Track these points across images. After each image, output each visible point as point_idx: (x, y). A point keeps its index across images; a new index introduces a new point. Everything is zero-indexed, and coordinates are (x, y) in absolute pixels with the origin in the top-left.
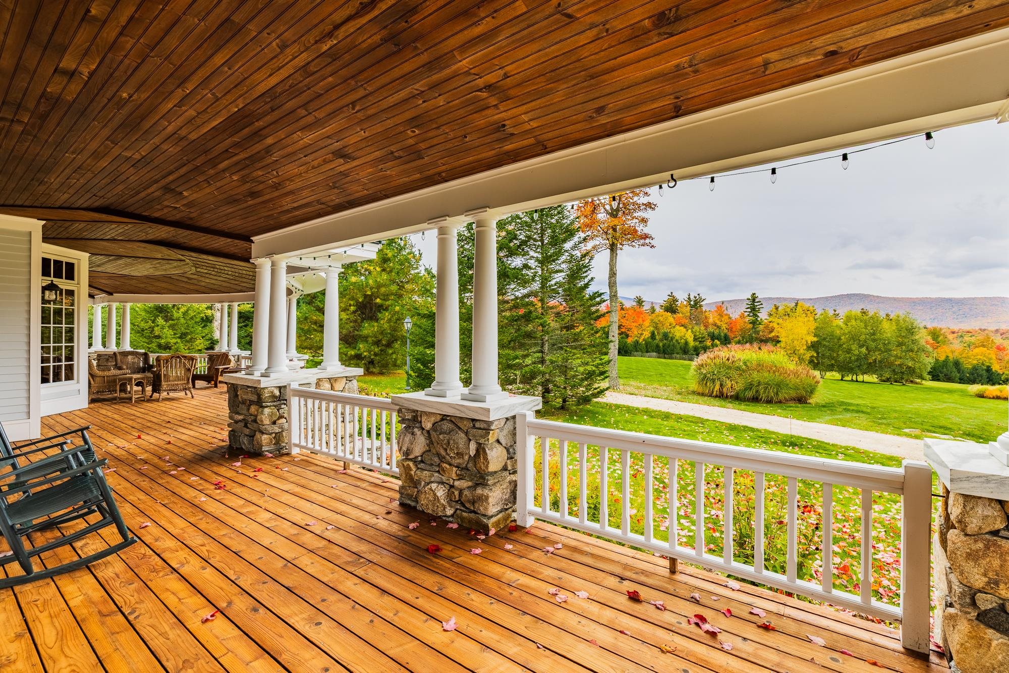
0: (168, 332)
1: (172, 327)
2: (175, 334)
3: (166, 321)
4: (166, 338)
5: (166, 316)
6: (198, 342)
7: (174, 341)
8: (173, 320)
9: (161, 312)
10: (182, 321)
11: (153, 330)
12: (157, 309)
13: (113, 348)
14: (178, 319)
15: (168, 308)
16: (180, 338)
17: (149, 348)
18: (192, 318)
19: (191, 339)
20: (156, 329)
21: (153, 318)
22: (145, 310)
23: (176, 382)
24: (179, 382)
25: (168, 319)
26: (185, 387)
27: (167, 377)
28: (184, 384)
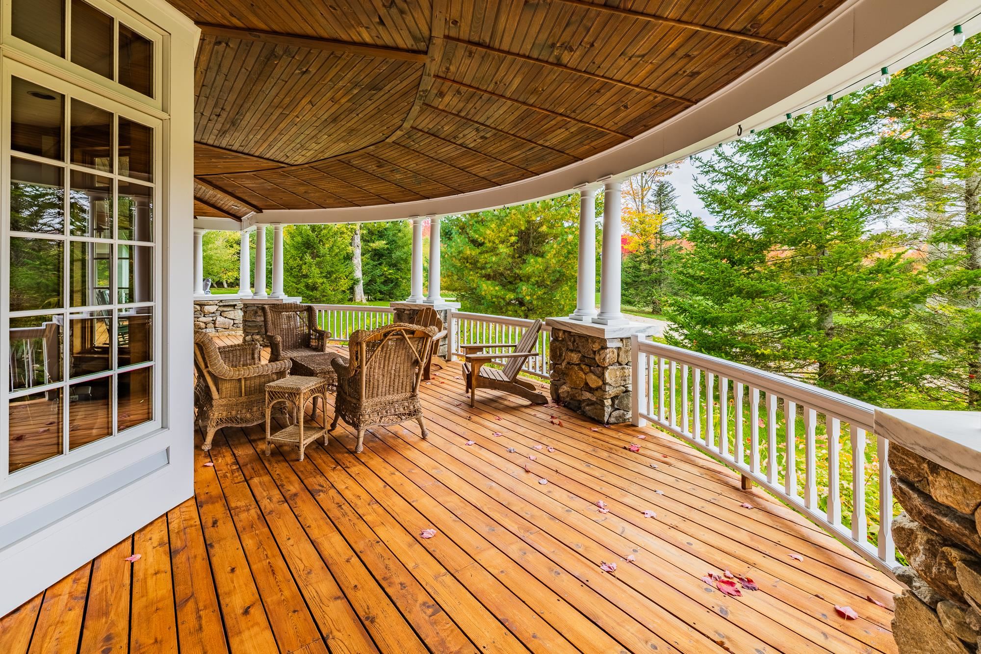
0: (315, 271)
1: (319, 265)
2: (321, 273)
3: (313, 258)
4: (313, 277)
5: (315, 253)
6: (342, 282)
7: (321, 280)
8: (319, 257)
9: (308, 248)
10: (328, 258)
11: (301, 269)
12: (304, 245)
13: (264, 294)
14: (324, 256)
15: (315, 243)
16: (326, 277)
17: (298, 289)
18: (336, 255)
19: (336, 279)
20: (304, 267)
21: (301, 255)
23: (389, 398)
24: (396, 397)
25: (315, 256)
26: (408, 407)
27: (371, 386)
28: (406, 399)
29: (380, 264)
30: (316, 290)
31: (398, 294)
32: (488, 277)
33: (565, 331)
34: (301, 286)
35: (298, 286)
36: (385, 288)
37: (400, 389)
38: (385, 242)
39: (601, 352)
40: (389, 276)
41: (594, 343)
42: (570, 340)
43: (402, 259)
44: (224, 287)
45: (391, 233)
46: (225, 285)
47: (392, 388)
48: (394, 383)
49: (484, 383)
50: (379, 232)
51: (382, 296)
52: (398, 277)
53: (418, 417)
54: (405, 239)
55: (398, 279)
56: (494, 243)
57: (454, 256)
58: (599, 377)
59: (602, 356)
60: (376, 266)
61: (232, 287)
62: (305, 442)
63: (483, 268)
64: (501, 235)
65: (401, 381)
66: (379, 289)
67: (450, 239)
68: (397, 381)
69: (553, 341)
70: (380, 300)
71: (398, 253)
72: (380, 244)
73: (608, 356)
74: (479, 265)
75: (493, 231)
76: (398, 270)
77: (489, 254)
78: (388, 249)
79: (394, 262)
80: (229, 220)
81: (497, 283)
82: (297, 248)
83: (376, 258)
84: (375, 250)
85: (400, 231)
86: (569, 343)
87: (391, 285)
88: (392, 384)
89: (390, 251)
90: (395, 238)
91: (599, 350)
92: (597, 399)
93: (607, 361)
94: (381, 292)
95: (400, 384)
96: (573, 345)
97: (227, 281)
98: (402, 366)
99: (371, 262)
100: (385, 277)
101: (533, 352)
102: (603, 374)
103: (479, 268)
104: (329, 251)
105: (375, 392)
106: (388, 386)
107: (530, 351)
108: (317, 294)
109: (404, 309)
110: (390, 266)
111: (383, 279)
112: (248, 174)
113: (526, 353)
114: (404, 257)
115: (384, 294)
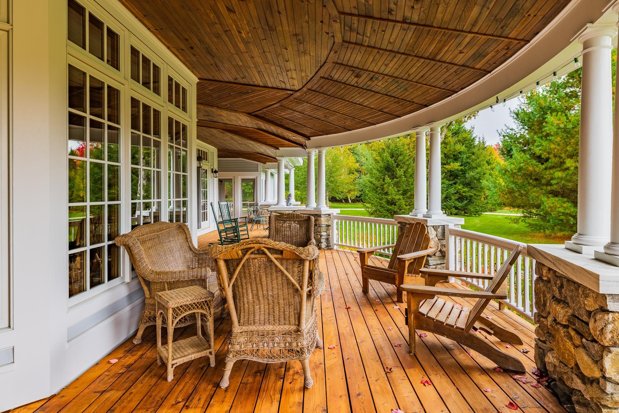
1: (397, 185)
2: (398, 191)
3: (393, 179)
4: (392, 194)
5: (393, 175)
7: (397, 197)
8: (397, 178)
9: (388, 171)
10: (404, 179)
12: (385, 168)
14: (400, 177)
15: (393, 167)
21: (383, 177)
22: (378, 170)
23: (269, 328)
24: (278, 328)
25: (393, 177)
26: (290, 344)
27: (247, 311)
28: (290, 333)
29: (455, 183)
30: (395, 205)
31: (472, 209)
32: (555, 194)
33: (550, 269)
34: (383, 202)
35: (381, 202)
36: (459, 204)
37: (282, 319)
38: (459, 164)
39: (598, 317)
40: (464, 194)
41: (587, 296)
42: (556, 284)
43: (475, 179)
44: (349, 202)
45: (465, 156)
46: (350, 201)
47: (271, 318)
48: (274, 312)
49: (427, 324)
50: (454, 155)
51: (456, 211)
52: (472, 194)
53: (301, 358)
54: (478, 160)
55: (471, 196)
56: (561, 158)
57: (515, 173)
58: (596, 362)
59: (600, 324)
60: (451, 185)
61: (354, 202)
62: (174, 362)
63: (548, 184)
64: (569, 148)
65: (282, 310)
66: (454, 205)
67: (511, 157)
68: (277, 309)
69: (537, 280)
70: (456, 214)
71: (471, 174)
72: (455, 166)
73: (610, 327)
74: (543, 181)
75: (559, 145)
76: (472, 188)
77: (554, 170)
78: (462, 170)
79: (467, 181)
80: (299, 149)
81: (565, 200)
82: (380, 172)
83: (451, 178)
84: (451, 171)
85: (473, 154)
86: (554, 288)
87: (466, 202)
88: (271, 313)
89: (464, 172)
90: (468, 160)
91: (596, 312)
92: (592, 398)
93: (609, 336)
94: (456, 208)
95: (282, 314)
96: (560, 293)
97: (351, 198)
98: (281, 293)
99: (447, 182)
100: (460, 194)
101: (499, 292)
102: (602, 357)
103: (543, 185)
104: (404, 173)
105: (251, 318)
106: (266, 313)
107: (494, 291)
108: (395, 208)
109: (406, 223)
110: (464, 185)
111: (457, 196)
112: (275, 106)
113: (490, 294)
114: (477, 176)
115: (459, 209)
